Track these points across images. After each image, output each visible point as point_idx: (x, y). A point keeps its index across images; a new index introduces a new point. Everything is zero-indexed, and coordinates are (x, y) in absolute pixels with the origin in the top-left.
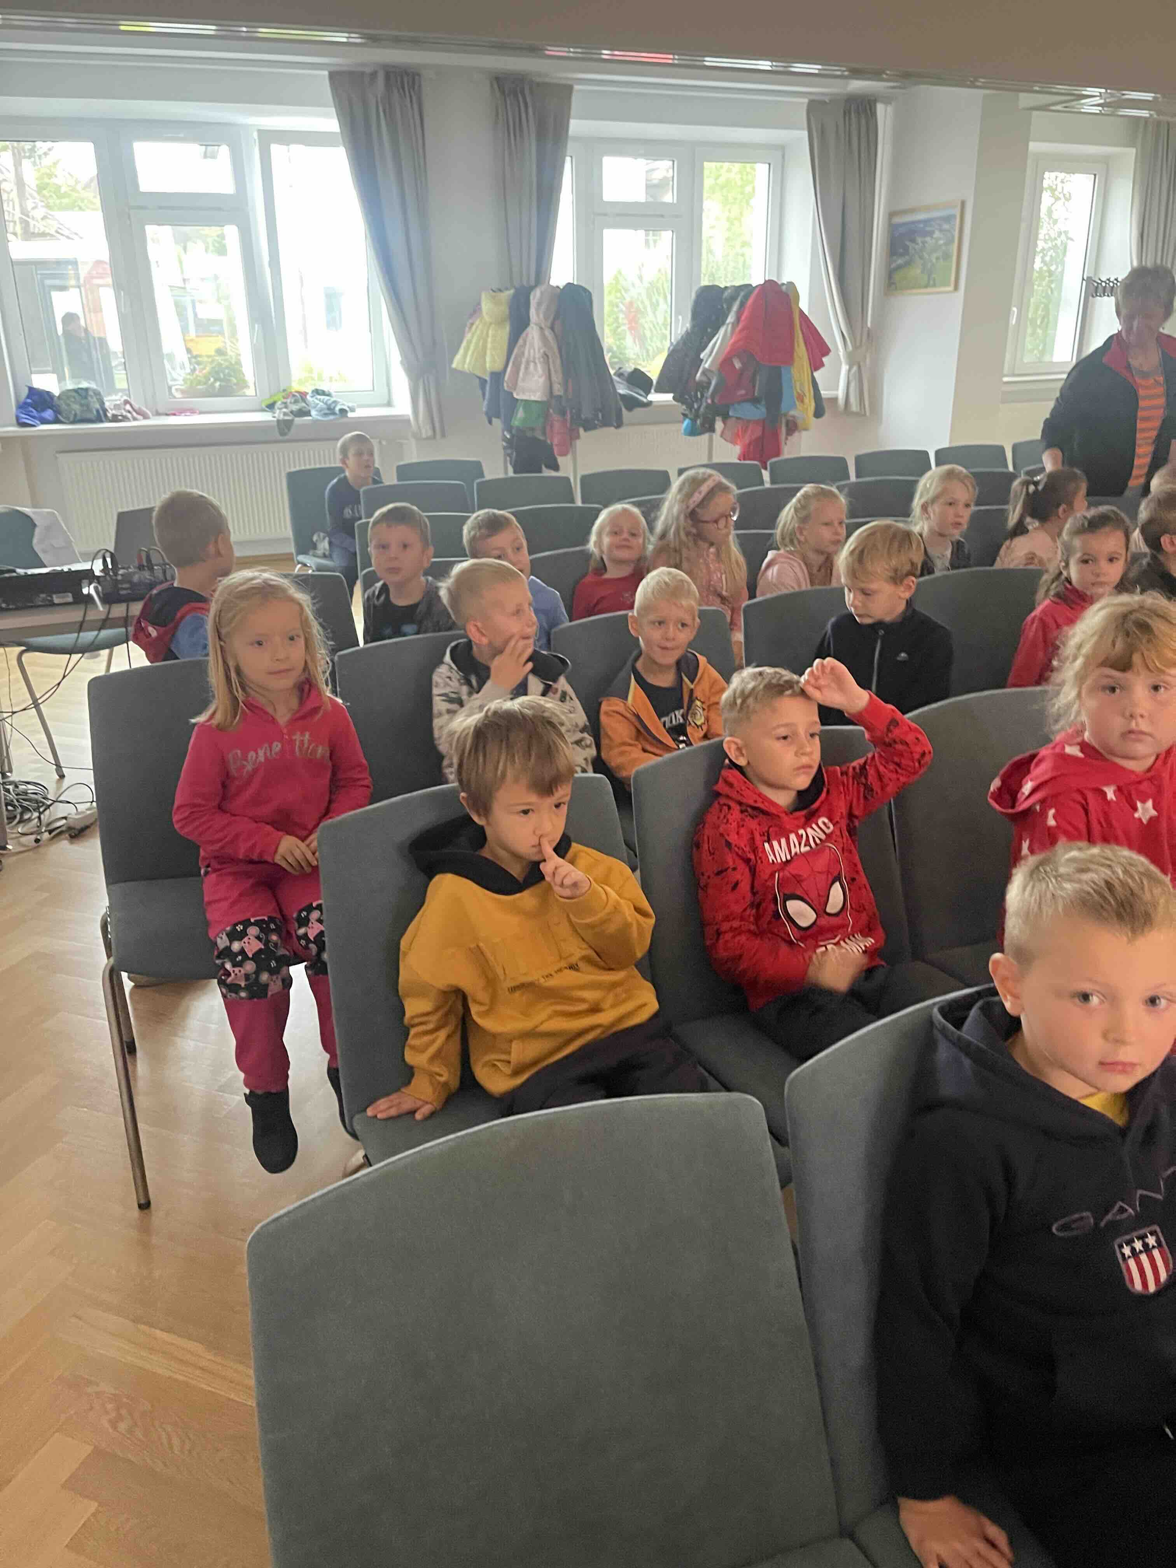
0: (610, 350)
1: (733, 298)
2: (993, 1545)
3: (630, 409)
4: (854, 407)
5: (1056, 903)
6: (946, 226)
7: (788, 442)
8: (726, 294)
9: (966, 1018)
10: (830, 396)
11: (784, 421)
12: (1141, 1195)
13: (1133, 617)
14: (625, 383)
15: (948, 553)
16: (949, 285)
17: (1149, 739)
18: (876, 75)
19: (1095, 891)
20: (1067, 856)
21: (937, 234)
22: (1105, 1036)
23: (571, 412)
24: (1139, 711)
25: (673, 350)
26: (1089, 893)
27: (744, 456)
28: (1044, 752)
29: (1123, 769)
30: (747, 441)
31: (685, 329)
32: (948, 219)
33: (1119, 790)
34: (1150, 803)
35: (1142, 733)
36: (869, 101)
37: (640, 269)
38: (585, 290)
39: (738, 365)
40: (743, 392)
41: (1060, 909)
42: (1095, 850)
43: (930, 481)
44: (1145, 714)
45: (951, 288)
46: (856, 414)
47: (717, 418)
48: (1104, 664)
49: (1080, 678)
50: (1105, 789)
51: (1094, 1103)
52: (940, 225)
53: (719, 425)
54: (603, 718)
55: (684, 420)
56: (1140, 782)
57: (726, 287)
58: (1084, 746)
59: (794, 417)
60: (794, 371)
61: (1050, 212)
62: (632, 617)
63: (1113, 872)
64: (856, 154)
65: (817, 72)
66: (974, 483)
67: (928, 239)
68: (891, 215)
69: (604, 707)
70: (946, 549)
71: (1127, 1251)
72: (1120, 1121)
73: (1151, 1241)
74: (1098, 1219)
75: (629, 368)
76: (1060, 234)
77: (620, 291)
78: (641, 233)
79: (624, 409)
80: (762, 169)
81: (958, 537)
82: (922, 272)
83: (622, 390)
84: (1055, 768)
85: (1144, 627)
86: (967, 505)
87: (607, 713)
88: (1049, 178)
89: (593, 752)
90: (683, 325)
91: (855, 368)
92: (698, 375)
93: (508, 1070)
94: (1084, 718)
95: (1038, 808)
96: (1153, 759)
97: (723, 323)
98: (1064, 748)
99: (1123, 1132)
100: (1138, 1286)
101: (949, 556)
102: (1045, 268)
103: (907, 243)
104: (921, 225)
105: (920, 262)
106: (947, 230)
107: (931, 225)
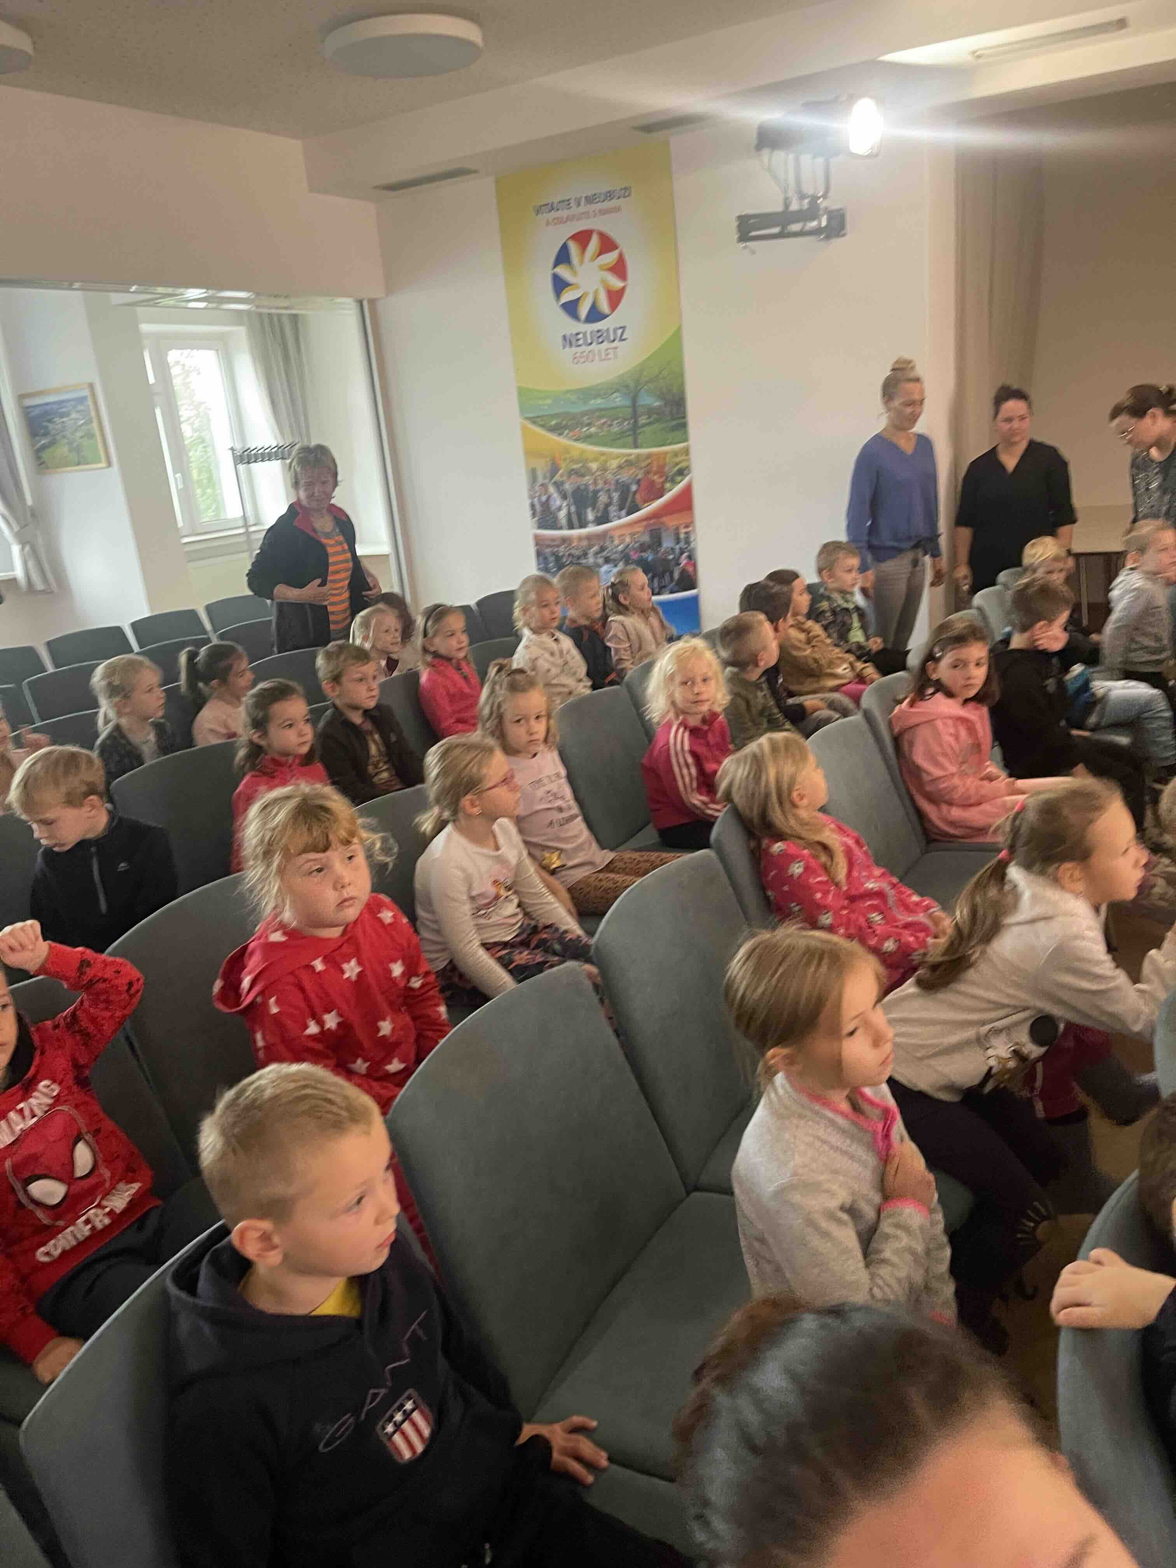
4: (39, 586)
6: (80, 408)
10: (7, 577)
12: (389, 1371)
16: (100, 462)
17: (357, 901)
21: (74, 415)
28: (252, 944)
29: (324, 939)
32: (82, 400)
33: (326, 960)
34: (353, 962)
35: (352, 898)
44: (348, 882)
45: (104, 464)
46: (44, 592)
48: (305, 850)
50: (313, 963)
52: (74, 406)
56: (340, 947)
58: (286, 930)
61: (186, 385)
67: (66, 419)
68: (21, 397)
71: (390, 1429)
72: (355, 1314)
73: (409, 1406)
74: (357, 1414)
76: (200, 402)
82: (70, 451)
84: (265, 958)
85: (326, 809)
88: (173, 355)
91: (27, 548)
95: (259, 1000)
98: (268, 936)
99: (358, 1323)
100: (407, 1455)
102: (196, 435)
103: (45, 424)
104: (55, 407)
105: (65, 441)
106: (83, 411)
107: (65, 407)
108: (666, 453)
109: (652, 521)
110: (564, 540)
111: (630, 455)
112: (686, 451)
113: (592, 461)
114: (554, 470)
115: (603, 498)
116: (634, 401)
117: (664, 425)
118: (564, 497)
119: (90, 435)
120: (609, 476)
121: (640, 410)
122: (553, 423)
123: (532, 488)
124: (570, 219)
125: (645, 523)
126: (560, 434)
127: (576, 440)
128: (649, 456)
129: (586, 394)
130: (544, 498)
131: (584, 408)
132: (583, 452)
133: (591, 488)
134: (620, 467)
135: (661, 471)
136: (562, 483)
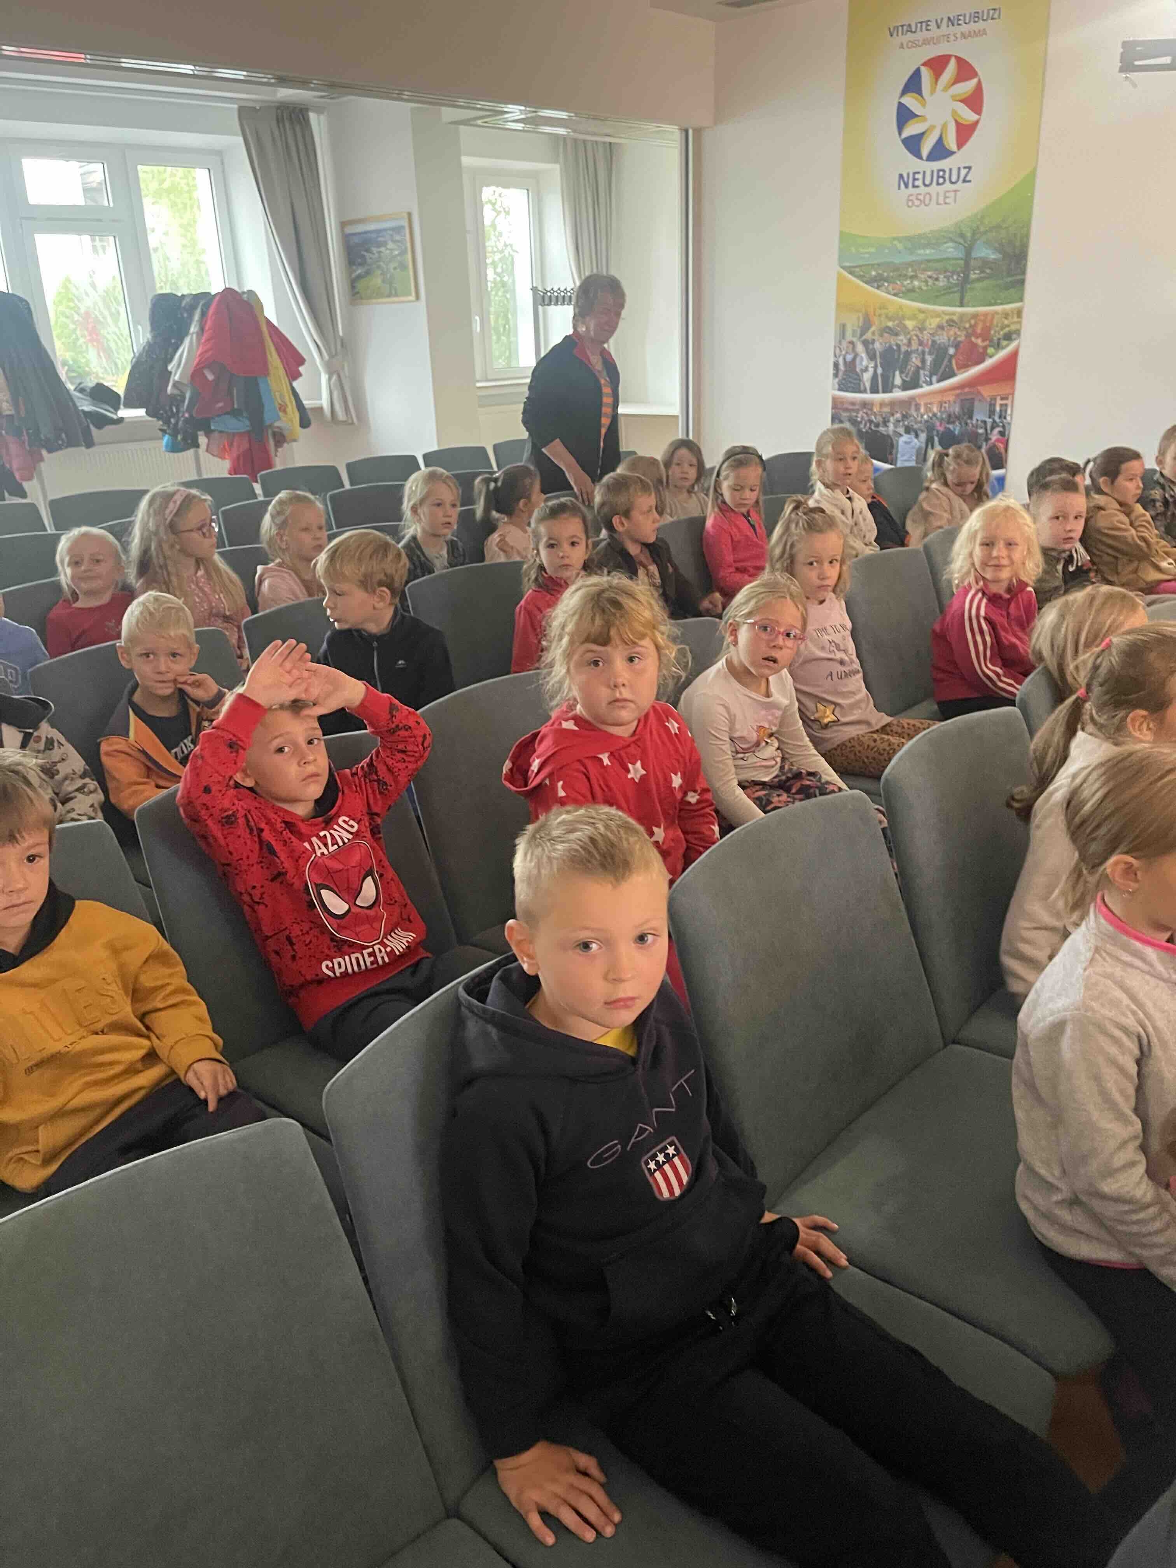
0: (64, 363)
1: (191, 309)
2: (585, 1474)
3: (99, 427)
4: (341, 415)
5: (551, 863)
6: (397, 238)
7: (278, 454)
8: (184, 303)
9: (489, 989)
10: (313, 406)
11: (270, 432)
12: (657, 1112)
13: (606, 595)
14: (88, 398)
15: (444, 552)
16: (410, 295)
17: (632, 705)
18: (303, 84)
19: (581, 847)
20: (559, 820)
21: (390, 245)
22: (605, 978)
23: (28, 434)
24: (620, 681)
25: (137, 362)
26: (577, 851)
27: (234, 470)
28: (544, 730)
29: (611, 736)
30: (235, 455)
31: (146, 340)
32: (399, 230)
33: (612, 755)
34: (639, 764)
35: (625, 700)
36: (301, 110)
37: (91, 277)
38: (21, 300)
39: (210, 377)
40: (221, 405)
41: (555, 870)
42: (582, 811)
43: (415, 484)
44: (626, 682)
45: (412, 297)
46: (344, 422)
47: (199, 433)
48: (588, 639)
49: (568, 655)
50: (601, 756)
51: (609, 1040)
52: (392, 236)
53: (203, 440)
54: (104, 759)
55: (163, 436)
56: (629, 746)
57: (183, 296)
58: (577, 720)
59: (278, 427)
60: (272, 381)
61: (493, 226)
62: (121, 647)
63: (596, 828)
64: (297, 162)
65: (242, 78)
66: (457, 484)
67: (382, 249)
68: (343, 225)
69: (104, 748)
70: (442, 549)
71: (652, 1165)
72: (631, 1052)
73: (671, 1151)
74: (624, 1142)
75: (90, 383)
76: (506, 245)
77: (71, 300)
78: (86, 238)
79: (92, 428)
80: (201, 176)
81: (449, 537)
82: (383, 281)
83: (86, 406)
84: (556, 743)
85: (616, 604)
86: (454, 506)
87: (107, 754)
88: (488, 193)
89: (101, 797)
90: (144, 336)
91: (334, 377)
92: (169, 388)
93: (36, 1160)
94: (575, 693)
95: (547, 782)
96: (635, 723)
97: (187, 333)
98: (560, 724)
99: (634, 1061)
100: (666, 1194)
101: (446, 556)
102: (498, 279)
103: (363, 253)
104: (374, 236)
105: (379, 272)
106: (398, 241)
107: (383, 236)
108: (996, 313)
109: (967, 390)
110: (865, 404)
111: (954, 314)
112: (1019, 313)
113: (909, 319)
114: (866, 325)
115: (915, 360)
116: (968, 251)
117: (1000, 282)
118: (872, 356)
119: (403, 267)
120: (926, 336)
121: (972, 263)
122: (874, 273)
123: (838, 345)
124: (926, 42)
125: (958, 392)
126: (878, 288)
127: (895, 295)
128: (975, 316)
129: (914, 242)
130: (849, 357)
131: (909, 258)
132: (901, 307)
133: (904, 349)
134: (941, 327)
135: (985, 335)
136: (873, 341)
